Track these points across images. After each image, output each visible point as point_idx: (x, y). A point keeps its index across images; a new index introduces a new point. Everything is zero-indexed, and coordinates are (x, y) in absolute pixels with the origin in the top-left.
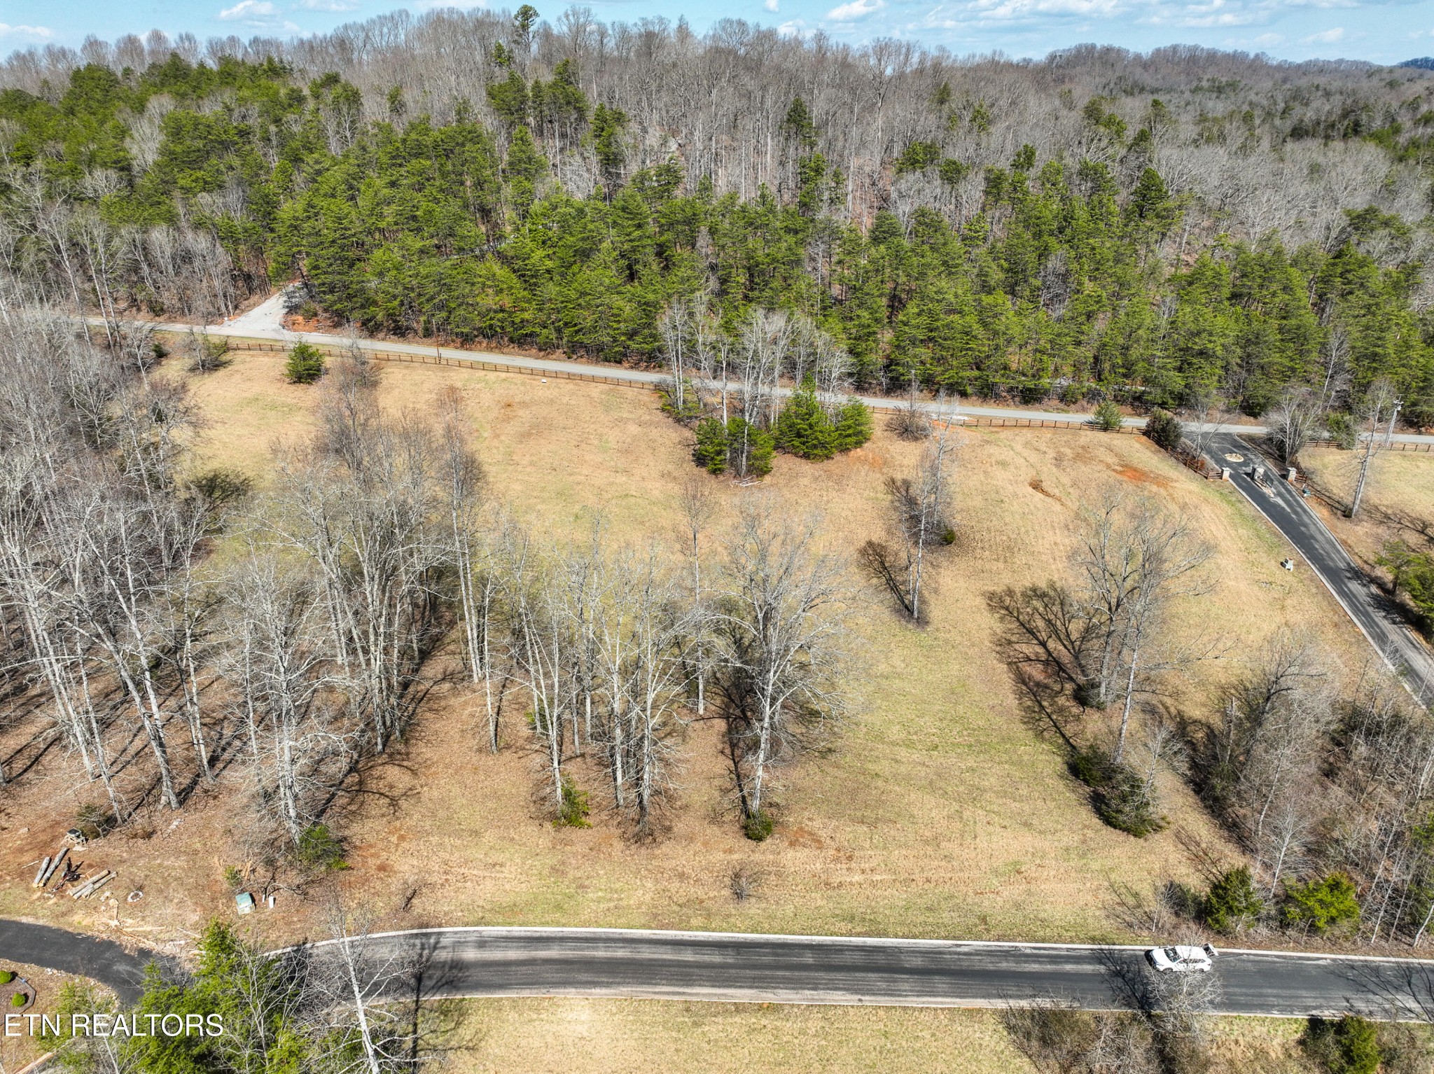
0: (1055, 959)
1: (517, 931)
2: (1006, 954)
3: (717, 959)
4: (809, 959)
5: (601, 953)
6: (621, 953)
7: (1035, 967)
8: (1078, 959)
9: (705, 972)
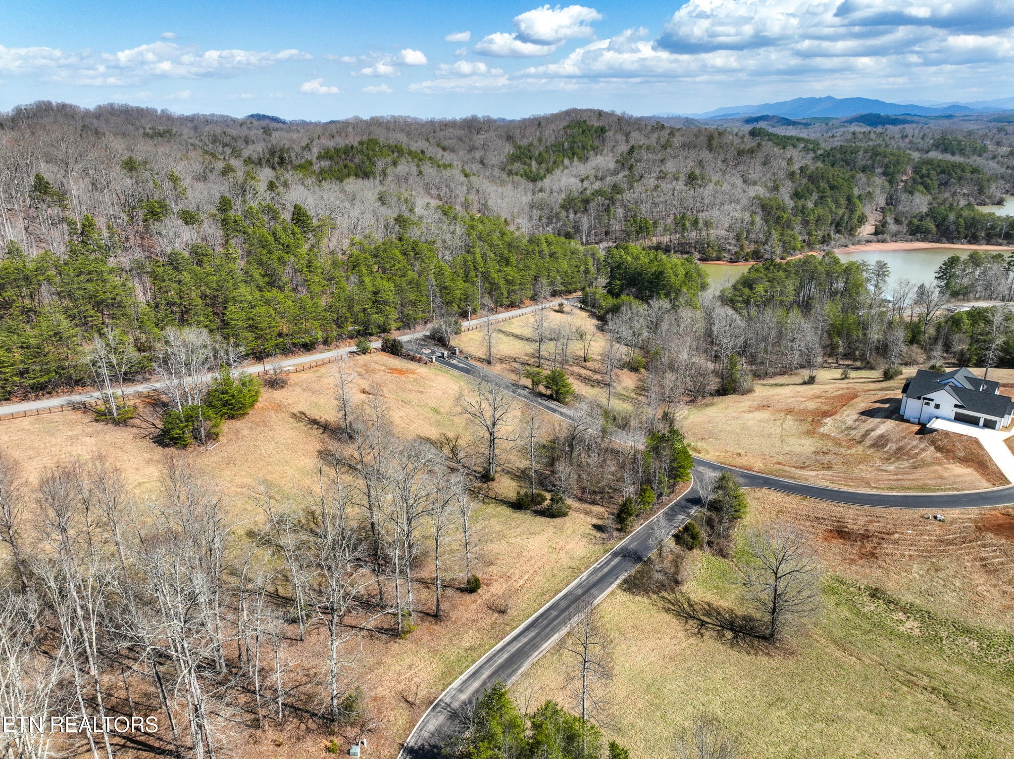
0: (602, 567)
1: (463, 677)
2: (595, 571)
3: (532, 634)
4: (555, 613)
5: (500, 661)
6: (505, 656)
7: (606, 570)
8: (607, 563)
9: (537, 640)
